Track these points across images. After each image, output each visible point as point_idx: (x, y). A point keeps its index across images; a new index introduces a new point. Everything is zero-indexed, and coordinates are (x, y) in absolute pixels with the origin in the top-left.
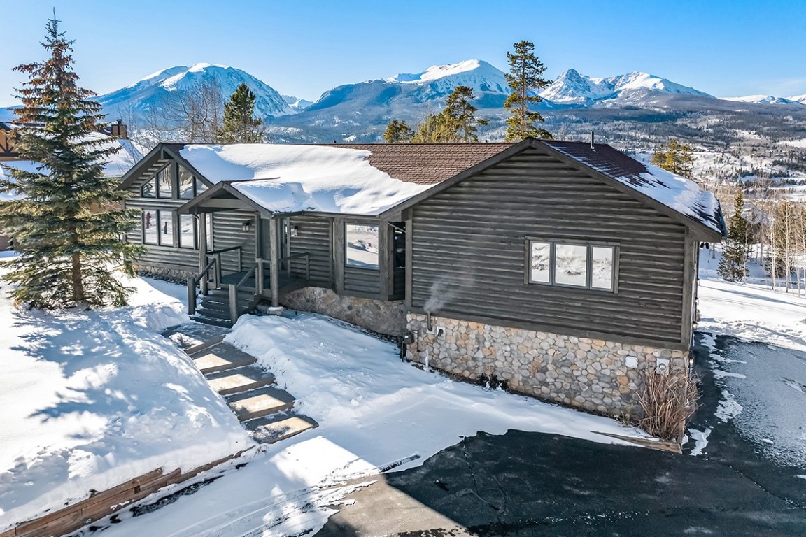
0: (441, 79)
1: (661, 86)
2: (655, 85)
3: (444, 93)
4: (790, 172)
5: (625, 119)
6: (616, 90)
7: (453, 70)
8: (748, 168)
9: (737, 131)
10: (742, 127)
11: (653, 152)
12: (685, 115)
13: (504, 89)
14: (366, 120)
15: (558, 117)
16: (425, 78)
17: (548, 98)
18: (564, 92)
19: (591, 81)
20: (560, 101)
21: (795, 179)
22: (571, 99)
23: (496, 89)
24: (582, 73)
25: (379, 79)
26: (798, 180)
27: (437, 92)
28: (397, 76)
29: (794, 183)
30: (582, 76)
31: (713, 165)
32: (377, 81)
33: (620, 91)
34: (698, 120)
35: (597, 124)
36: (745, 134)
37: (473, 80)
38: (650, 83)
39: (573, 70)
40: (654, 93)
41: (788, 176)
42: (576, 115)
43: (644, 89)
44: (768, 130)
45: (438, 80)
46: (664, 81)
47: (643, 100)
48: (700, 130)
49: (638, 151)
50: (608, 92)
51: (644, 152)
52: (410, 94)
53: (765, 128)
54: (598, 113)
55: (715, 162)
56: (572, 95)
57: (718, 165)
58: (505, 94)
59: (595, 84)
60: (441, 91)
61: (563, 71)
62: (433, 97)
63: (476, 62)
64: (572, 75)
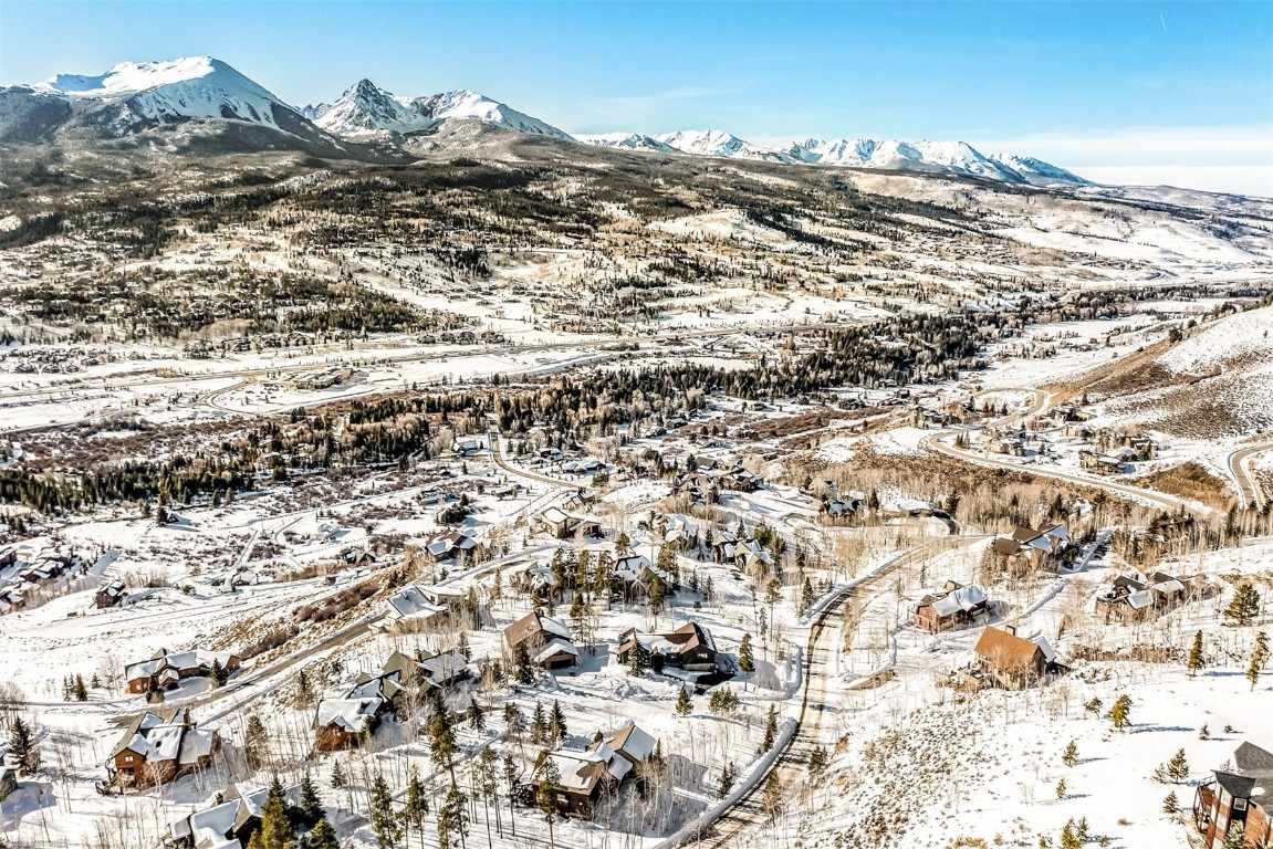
0: (145, 92)
1: (497, 117)
2: (489, 115)
3: (156, 120)
4: (668, 280)
5: (460, 183)
6: (434, 119)
7: (165, 76)
8: (622, 276)
9: (604, 203)
10: (609, 197)
11: (508, 249)
12: (537, 175)
13: (261, 116)
14: (15, 174)
15: (364, 181)
16: (112, 89)
17: (331, 129)
18: (356, 119)
19: (397, 102)
20: (352, 135)
21: (673, 289)
22: (369, 132)
23: (249, 116)
25: (20, 84)
26: (675, 290)
27: (143, 116)
28: (54, 79)
29: (671, 295)
30: (381, 93)
31: (583, 271)
32: (15, 90)
33: (444, 120)
34: (555, 184)
35: (422, 194)
36: (611, 209)
37: (205, 95)
38: (482, 110)
39: (367, 82)
40: (490, 127)
41: (665, 285)
42: (390, 177)
43: (474, 120)
44: (639, 203)
45: (140, 94)
46: (502, 108)
47: (477, 138)
48: (558, 201)
49: (489, 248)
50: (422, 121)
51: (498, 252)
52: (89, 120)
53: (636, 200)
54: (421, 174)
55: (586, 266)
56: (370, 125)
57: (589, 271)
58: (265, 123)
59: (402, 107)
60: (150, 116)
61: (352, 84)
62: (136, 128)
63: (206, 61)
64: (366, 90)
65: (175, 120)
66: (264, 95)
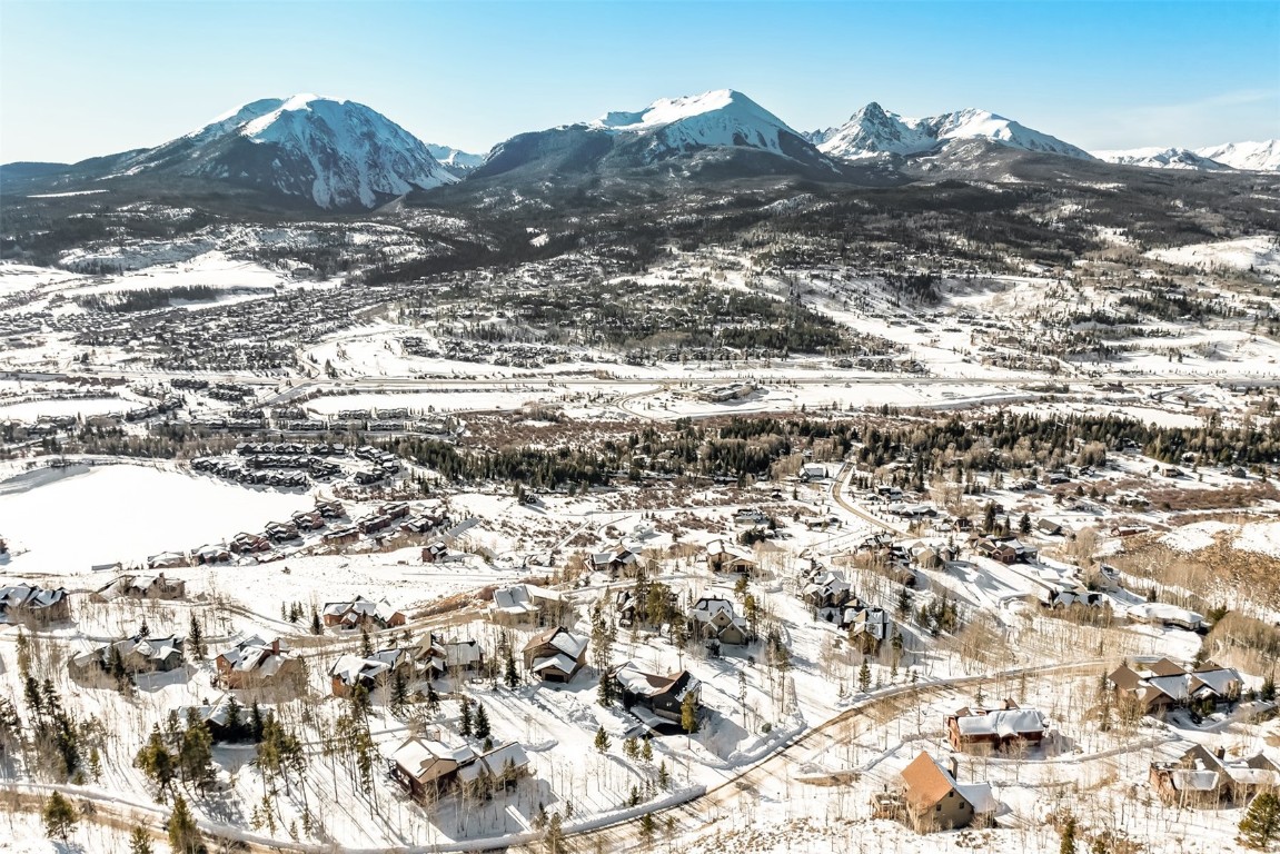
0: (672, 124)
1: (1006, 135)
2: (997, 133)
3: (678, 149)
4: (1140, 317)
5: (940, 206)
6: (940, 138)
7: (691, 109)
8: (1086, 310)
9: (1099, 228)
10: (1109, 221)
11: (965, 276)
12: (1029, 196)
13: (768, 142)
14: (561, 198)
15: (842, 204)
16: (650, 121)
17: (834, 155)
18: (859, 143)
19: (903, 124)
20: (854, 157)
21: (1144, 328)
22: (871, 154)
23: (757, 142)
25: (578, 122)
26: (1147, 328)
27: (668, 146)
28: (605, 117)
29: (1140, 334)
30: (888, 115)
31: (1042, 302)
32: (575, 127)
33: (947, 141)
34: (1047, 206)
35: (899, 216)
36: (1108, 234)
37: (721, 125)
38: (989, 130)
39: (875, 105)
40: (995, 147)
41: (1136, 322)
42: (870, 200)
43: (980, 140)
44: (1142, 228)
45: (668, 126)
46: (1013, 125)
47: (978, 159)
48: (1047, 225)
49: (945, 273)
50: (926, 141)
51: (953, 277)
52: (625, 150)
53: (1139, 224)
54: (901, 196)
55: (1047, 296)
56: (873, 148)
57: (1049, 302)
58: (771, 149)
59: (907, 129)
60: (674, 145)
61: (860, 106)
62: (661, 156)
63: (728, 93)
64: (874, 113)
65: (693, 148)
66: (772, 120)
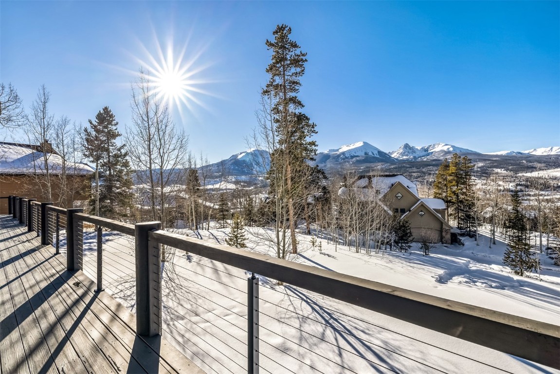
0: (347, 151)
1: (451, 149)
2: (448, 149)
4: (527, 189)
5: (433, 165)
6: (429, 152)
7: (352, 147)
8: (502, 188)
9: (494, 169)
10: (497, 167)
13: (375, 154)
15: (400, 166)
16: (341, 151)
17: (395, 157)
18: (403, 154)
19: (416, 148)
20: (402, 158)
21: (530, 193)
22: (407, 157)
23: (371, 154)
24: (411, 145)
28: (328, 150)
29: (529, 195)
31: (481, 187)
32: (320, 153)
33: (431, 152)
35: (419, 168)
36: (499, 170)
37: (361, 151)
38: (445, 148)
39: (407, 144)
40: (448, 152)
42: (409, 164)
43: (442, 151)
44: (512, 168)
46: (453, 146)
47: (442, 156)
50: (424, 153)
52: (334, 158)
53: (510, 167)
54: (419, 163)
55: (482, 185)
56: (407, 155)
57: (484, 187)
58: (376, 156)
59: (418, 150)
60: (347, 156)
61: (402, 145)
62: (344, 159)
63: (362, 142)
64: (406, 146)
65: (352, 157)
66: (376, 149)
